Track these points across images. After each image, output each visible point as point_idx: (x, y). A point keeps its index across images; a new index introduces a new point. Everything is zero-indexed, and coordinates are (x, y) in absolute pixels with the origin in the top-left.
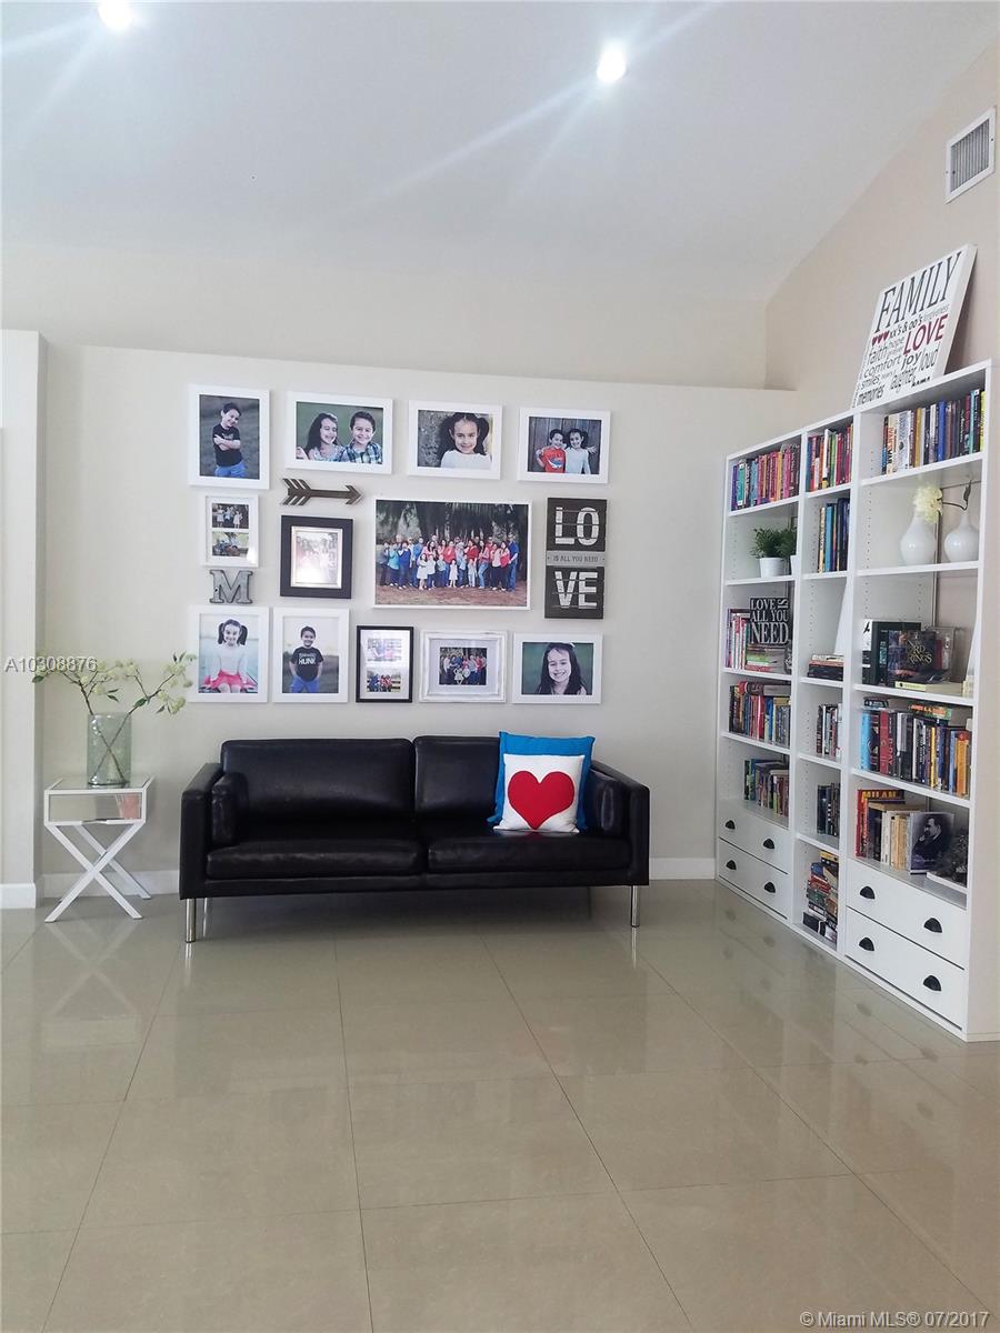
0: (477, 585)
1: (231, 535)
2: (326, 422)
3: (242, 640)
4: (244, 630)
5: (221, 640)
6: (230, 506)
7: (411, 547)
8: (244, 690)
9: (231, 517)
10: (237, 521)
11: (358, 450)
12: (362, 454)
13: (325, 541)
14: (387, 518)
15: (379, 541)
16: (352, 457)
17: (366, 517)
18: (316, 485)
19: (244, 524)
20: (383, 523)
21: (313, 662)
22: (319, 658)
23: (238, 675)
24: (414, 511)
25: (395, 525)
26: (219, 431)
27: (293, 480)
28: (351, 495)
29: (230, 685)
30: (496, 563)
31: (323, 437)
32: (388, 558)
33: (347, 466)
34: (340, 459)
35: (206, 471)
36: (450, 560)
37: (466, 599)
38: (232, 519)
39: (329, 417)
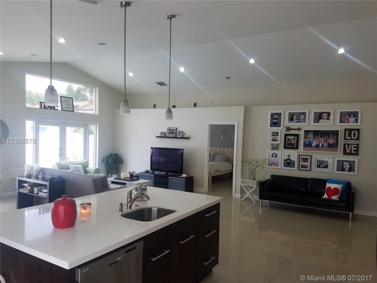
0: (326, 147)
1: (275, 137)
2: (295, 116)
3: (276, 156)
4: (277, 155)
5: (272, 156)
6: (275, 132)
7: (311, 139)
8: (276, 166)
9: (275, 134)
10: (276, 135)
11: (301, 120)
12: (301, 121)
13: (293, 138)
14: (306, 134)
15: (304, 138)
16: (299, 122)
17: (302, 134)
18: (292, 127)
19: (278, 135)
20: (305, 135)
21: (290, 161)
22: (291, 161)
23: (275, 163)
24: (312, 132)
25: (308, 135)
26: (274, 119)
27: (287, 127)
28: (299, 129)
29: (274, 165)
30: (331, 143)
31: (294, 118)
32: (306, 141)
33: (298, 124)
34: (297, 122)
35: (271, 126)
36: (320, 142)
37: (323, 150)
38: (275, 135)
39: (295, 115)
